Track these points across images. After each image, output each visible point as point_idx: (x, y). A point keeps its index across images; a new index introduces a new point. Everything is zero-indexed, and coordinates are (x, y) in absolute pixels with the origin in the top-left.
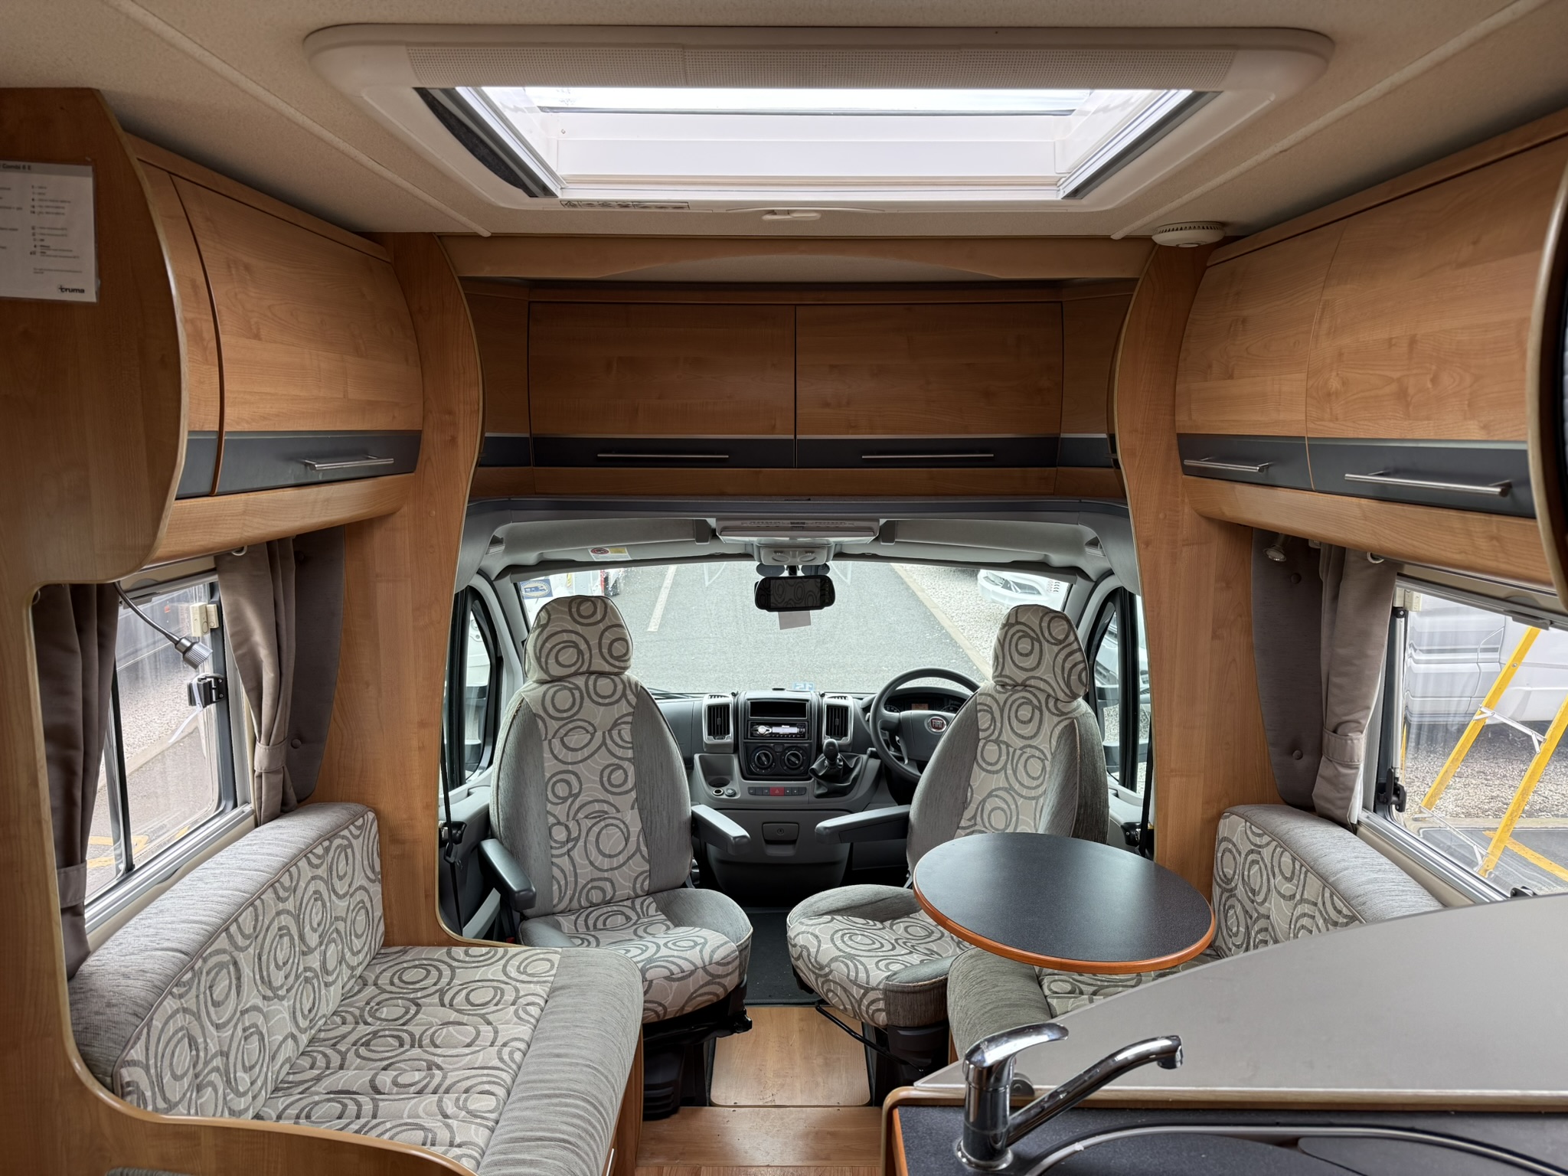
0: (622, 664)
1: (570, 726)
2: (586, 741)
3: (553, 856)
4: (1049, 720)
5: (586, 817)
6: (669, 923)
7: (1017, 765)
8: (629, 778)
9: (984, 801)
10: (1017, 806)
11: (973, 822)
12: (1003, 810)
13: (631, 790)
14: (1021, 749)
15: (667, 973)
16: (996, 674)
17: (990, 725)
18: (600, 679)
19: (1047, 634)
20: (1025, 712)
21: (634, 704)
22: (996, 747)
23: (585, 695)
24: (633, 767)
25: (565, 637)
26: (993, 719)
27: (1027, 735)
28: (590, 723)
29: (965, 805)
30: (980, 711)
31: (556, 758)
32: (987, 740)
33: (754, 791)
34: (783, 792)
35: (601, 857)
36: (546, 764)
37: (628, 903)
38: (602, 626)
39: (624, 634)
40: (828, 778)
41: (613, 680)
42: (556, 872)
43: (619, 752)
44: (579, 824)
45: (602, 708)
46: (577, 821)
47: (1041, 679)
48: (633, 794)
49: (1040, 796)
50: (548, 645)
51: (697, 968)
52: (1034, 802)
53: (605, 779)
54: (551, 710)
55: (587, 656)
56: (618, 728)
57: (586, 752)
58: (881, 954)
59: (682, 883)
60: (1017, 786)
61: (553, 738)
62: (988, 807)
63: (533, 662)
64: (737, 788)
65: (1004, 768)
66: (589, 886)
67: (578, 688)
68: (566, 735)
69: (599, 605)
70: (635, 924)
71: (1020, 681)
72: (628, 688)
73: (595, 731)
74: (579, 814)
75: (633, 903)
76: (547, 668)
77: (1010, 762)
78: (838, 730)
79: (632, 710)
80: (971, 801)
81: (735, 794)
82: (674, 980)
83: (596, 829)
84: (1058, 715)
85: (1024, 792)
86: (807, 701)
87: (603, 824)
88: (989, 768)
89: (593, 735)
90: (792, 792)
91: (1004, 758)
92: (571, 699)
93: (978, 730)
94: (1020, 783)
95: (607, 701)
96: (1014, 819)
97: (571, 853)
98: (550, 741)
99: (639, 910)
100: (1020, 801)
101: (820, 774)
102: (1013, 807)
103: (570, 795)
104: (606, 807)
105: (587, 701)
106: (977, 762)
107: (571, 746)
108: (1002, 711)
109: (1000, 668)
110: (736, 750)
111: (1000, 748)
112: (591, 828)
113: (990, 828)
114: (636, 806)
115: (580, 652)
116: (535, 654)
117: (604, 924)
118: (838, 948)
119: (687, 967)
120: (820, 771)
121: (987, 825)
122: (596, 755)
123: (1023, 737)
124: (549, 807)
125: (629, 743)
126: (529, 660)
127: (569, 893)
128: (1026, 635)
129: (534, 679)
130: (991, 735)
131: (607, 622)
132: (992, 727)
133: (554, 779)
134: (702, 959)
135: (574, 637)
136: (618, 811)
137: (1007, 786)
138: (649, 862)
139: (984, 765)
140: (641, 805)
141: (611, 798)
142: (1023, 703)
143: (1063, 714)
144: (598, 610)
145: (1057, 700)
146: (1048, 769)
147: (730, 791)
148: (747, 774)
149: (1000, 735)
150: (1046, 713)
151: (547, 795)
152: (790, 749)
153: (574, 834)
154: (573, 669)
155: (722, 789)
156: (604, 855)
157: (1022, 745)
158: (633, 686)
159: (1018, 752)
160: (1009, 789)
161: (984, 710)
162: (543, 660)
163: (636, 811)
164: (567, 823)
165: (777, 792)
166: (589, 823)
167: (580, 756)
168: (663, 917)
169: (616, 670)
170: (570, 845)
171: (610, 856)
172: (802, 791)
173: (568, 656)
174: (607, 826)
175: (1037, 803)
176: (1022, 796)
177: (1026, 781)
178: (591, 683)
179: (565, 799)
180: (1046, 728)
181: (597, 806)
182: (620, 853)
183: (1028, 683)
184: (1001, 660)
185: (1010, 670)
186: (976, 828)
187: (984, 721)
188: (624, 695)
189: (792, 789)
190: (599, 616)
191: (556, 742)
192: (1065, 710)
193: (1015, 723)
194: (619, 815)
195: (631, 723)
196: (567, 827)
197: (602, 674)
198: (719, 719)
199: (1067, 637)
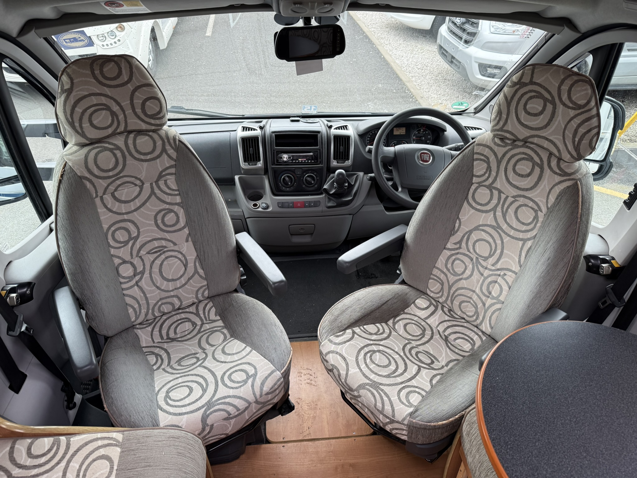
0: (158, 122)
1: (118, 182)
2: (136, 194)
3: (123, 289)
4: (549, 179)
5: (148, 253)
6: (225, 331)
7: (507, 210)
8: (181, 218)
9: (470, 232)
10: (502, 242)
11: (458, 246)
12: (488, 242)
13: (184, 228)
14: (513, 197)
15: (224, 415)
16: (497, 127)
17: (485, 173)
18: (139, 137)
19: (565, 97)
20: (524, 167)
21: (175, 157)
22: (488, 192)
23: (127, 153)
24: (182, 210)
25: (94, 100)
26: (489, 168)
27: (523, 187)
28: (136, 178)
29: (453, 232)
30: (477, 159)
31: (110, 211)
32: (480, 185)
33: (282, 205)
34: (303, 205)
35: (165, 282)
36: (102, 218)
37: (193, 309)
38: (130, 87)
39: (155, 93)
40: (338, 195)
41: (151, 137)
42: (128, 300)
43: (168, 199)
44: (142, 260)
45: (145, 164)
46: (141, 257)
47: (547, 139)
48: (186, 231)
49: (529, 239)
50: (79, 110)
51: (250, 403)
52: (521, 243)
53: (159, 222)
54: (96, 171)
55: (121, 117)
56: (164, 178)
57: (138, 202)
58: (399, 380)
59: (234, 289)
60: (505, 227)
61: (104, 194)
62: (474, 236)
63: (67, 127)
64: (269, 202)
65: (494, 209)
66: (160, 303)
67: (118, 148)
68: (116, 190)
69: (123, 64)
70: (199, 332)
71: (521, 137)
72: (167, 144)
73: (143, 184)
74: (141, 252)
75: (197, 308)
76: (83, 132)
77: (500, 206)
78: (342, 155)
79: (173, 163)
80: (458, 230)
81: (267, 207)
82: (232, 418)
83: (158, 262)
84: (560, 175)
85: (512, 233)
86: (319, 132)
87: (163, 257)
88: (479, 207)
89: (141, 188)
90: (310, 204)
91: (495, 201)
92: (114, 160)
93: (473, 175)
94: (508, 224)
95: (149, 157)
96: (498, 251)
97: (139, 284)
98: (102, 198)
99: (202, 315)
100: (506, 239)
101: (331, 193)
102: (499, 242)
103: (130, 238)
104: (164, 243)
105: (129, 159)
106: (468, 202)
107: (123, 199)
108: (499, 162)
109: (501, 123)
110: (266, 172)
111: (492, 194)
112: (153, 262)
113: (474, 254)
114: (190, 239)
115: (113, 114)
116: (67, 119)
117: (175, 333)
118: (364, 375)
119: (241, 405)
120: (331, 190)
121: (472, 250)
122: (148, 204)
123: (517, 188)
124: (113, 251)
125: (176, 190)
126: (63, 126)
127: (144, 311)
128: (540, 96)
129: (73, 143)
130: (485, 181)
131: (135, 82)
132: (487, 175)
133: (113, 229)
134: (254, 394)
135: (103, 100)
136: (175, 244)
137: (494, 224)
138: (206, 279)
139: (474, 204)
140: (194, 237)
141: (167, 236)
142: (523, 159)
143: (564, 173)
144: (124, 71)
145: (560, 159)
146: (541, 219)
147: (264, 205)
148: (276, 191)
149: (493, 182)
150: (547, 172)
151: (108, 243)
152: (307, 171)
153: (140, 269)
154: (110, 131)
155: (258, 203)
156: (168, 280)
157: (515, 194)
158: (172, 141)
159: (510, 200)
160: (497, 228)
161: (481, 160)
162: (77, 125)
163: (190, 243)
164: (132, 261)
165: (299, 205)
166: (152, 257)
167: (132, 206)
168: (220, 323)
169: (153, 128)
170: (137, 278)
171: (173, 280)
172: (316, 204)
173: (102, 118)
174: (167, 258)
175: (523, 245)
176: (509, 236)
177: (515, 224)
178: (130, 142)
179: (126, 243)
180: (545, 184)
181: (156, 244)
182: (181, 277)
183: (530, 140)
184: (504, 116)
185: (512, 125)
186: (461, 251)
187: (479, 168)
188: (164, 150)
189: (310, 202)
190: (125, 77)
191: (108, 198)
192: (569, 171)
193: (511, 174)
194: (176, 248)
195: (175, 174)
196: (132, 264)
197: (140, 132)
198: (251, 149)
199: (588, 102)
